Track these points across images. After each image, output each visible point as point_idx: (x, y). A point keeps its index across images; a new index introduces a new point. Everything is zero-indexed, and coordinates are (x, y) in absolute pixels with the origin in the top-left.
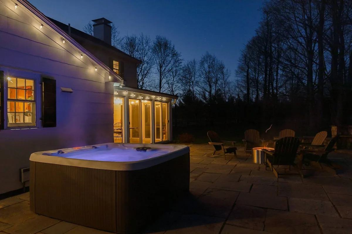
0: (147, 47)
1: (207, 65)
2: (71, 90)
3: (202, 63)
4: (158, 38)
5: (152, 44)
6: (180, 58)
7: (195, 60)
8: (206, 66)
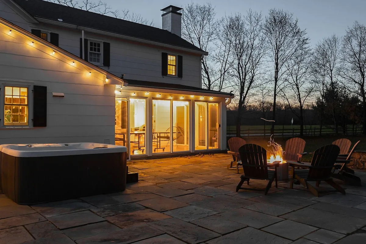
0: (258, 27)
1: (357, 42)
2: (62, 94)
3: (348, 39)
4: (272, 12)
5: (263, 22)
6: (306, 37)
7: (336, 37)
8: (355, 43)
